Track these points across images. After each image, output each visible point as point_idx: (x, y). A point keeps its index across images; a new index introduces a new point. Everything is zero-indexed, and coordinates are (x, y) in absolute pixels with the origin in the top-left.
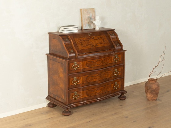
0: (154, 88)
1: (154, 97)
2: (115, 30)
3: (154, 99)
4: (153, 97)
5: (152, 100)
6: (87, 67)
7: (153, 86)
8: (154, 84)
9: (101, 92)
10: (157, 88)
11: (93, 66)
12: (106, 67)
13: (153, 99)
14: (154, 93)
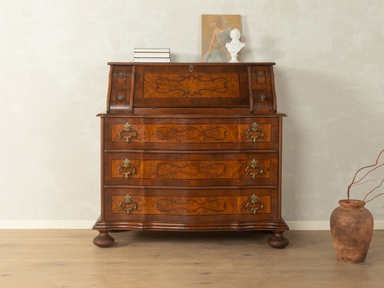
0: (344, 224)
1: (348, 251)
2: (274, 64)
3: (350, 257)
4: (344, 249)
5: (343, 259)
6: (161, 141)
7: (342, 216)
8: (348, 211)
9: (201, 210)
10: (353, 225)
11: (174, 140)
12: (218, 148)
13: (344, 255)
14: (345, 238)
